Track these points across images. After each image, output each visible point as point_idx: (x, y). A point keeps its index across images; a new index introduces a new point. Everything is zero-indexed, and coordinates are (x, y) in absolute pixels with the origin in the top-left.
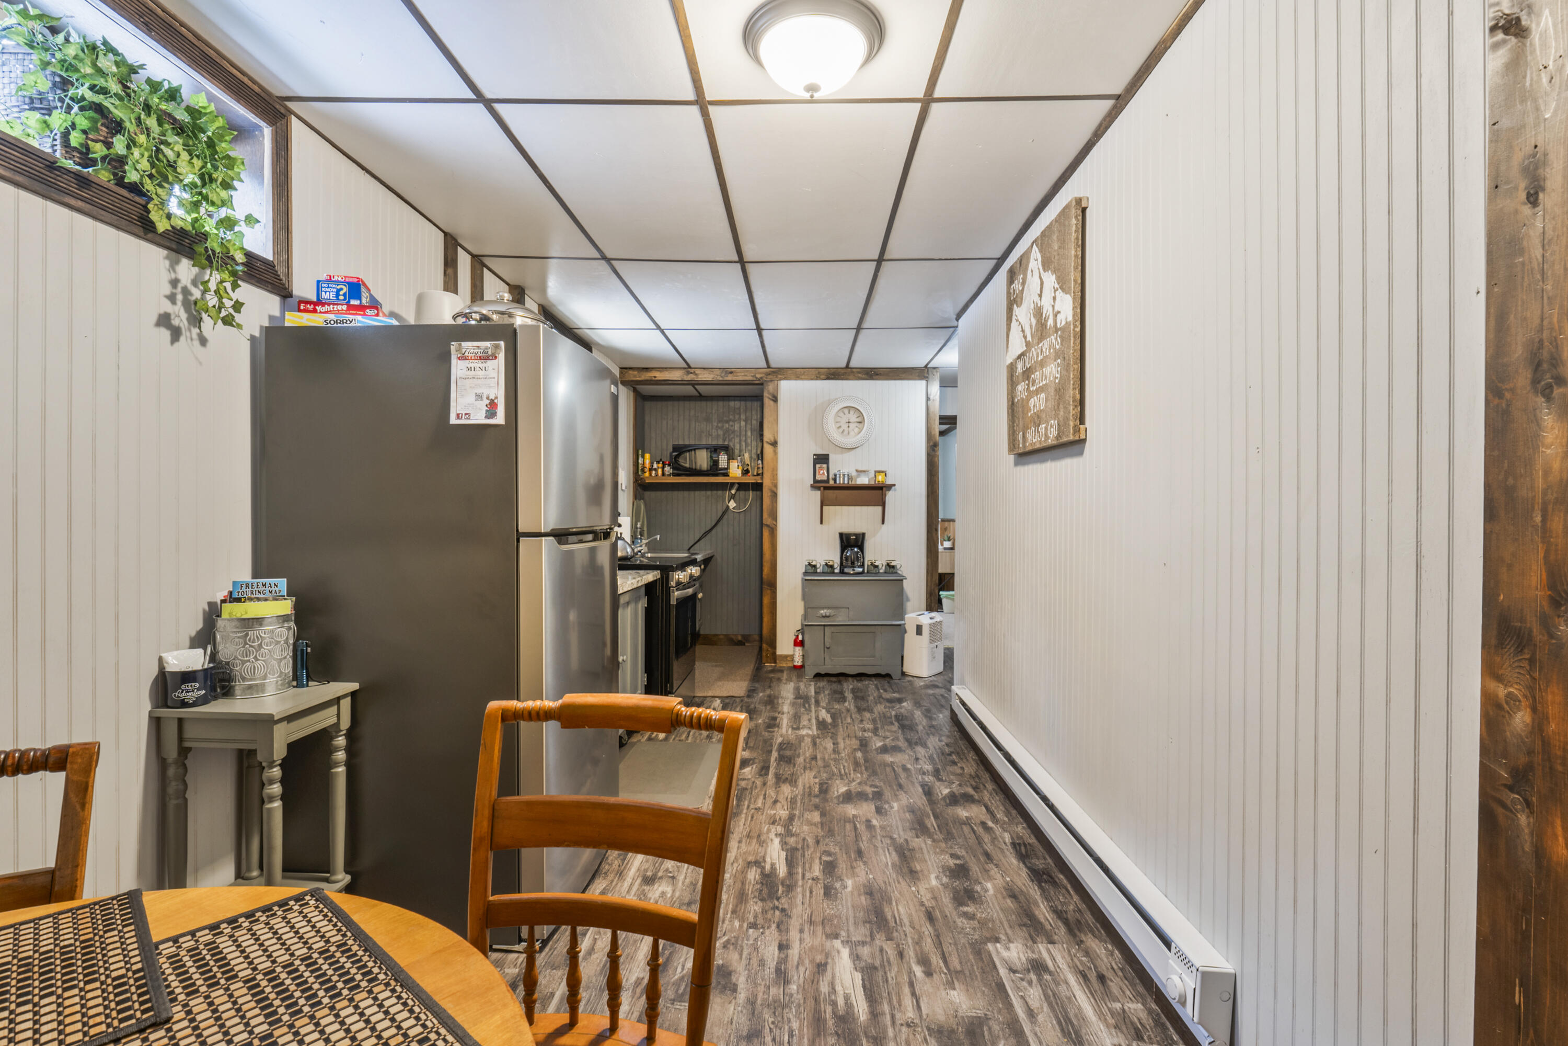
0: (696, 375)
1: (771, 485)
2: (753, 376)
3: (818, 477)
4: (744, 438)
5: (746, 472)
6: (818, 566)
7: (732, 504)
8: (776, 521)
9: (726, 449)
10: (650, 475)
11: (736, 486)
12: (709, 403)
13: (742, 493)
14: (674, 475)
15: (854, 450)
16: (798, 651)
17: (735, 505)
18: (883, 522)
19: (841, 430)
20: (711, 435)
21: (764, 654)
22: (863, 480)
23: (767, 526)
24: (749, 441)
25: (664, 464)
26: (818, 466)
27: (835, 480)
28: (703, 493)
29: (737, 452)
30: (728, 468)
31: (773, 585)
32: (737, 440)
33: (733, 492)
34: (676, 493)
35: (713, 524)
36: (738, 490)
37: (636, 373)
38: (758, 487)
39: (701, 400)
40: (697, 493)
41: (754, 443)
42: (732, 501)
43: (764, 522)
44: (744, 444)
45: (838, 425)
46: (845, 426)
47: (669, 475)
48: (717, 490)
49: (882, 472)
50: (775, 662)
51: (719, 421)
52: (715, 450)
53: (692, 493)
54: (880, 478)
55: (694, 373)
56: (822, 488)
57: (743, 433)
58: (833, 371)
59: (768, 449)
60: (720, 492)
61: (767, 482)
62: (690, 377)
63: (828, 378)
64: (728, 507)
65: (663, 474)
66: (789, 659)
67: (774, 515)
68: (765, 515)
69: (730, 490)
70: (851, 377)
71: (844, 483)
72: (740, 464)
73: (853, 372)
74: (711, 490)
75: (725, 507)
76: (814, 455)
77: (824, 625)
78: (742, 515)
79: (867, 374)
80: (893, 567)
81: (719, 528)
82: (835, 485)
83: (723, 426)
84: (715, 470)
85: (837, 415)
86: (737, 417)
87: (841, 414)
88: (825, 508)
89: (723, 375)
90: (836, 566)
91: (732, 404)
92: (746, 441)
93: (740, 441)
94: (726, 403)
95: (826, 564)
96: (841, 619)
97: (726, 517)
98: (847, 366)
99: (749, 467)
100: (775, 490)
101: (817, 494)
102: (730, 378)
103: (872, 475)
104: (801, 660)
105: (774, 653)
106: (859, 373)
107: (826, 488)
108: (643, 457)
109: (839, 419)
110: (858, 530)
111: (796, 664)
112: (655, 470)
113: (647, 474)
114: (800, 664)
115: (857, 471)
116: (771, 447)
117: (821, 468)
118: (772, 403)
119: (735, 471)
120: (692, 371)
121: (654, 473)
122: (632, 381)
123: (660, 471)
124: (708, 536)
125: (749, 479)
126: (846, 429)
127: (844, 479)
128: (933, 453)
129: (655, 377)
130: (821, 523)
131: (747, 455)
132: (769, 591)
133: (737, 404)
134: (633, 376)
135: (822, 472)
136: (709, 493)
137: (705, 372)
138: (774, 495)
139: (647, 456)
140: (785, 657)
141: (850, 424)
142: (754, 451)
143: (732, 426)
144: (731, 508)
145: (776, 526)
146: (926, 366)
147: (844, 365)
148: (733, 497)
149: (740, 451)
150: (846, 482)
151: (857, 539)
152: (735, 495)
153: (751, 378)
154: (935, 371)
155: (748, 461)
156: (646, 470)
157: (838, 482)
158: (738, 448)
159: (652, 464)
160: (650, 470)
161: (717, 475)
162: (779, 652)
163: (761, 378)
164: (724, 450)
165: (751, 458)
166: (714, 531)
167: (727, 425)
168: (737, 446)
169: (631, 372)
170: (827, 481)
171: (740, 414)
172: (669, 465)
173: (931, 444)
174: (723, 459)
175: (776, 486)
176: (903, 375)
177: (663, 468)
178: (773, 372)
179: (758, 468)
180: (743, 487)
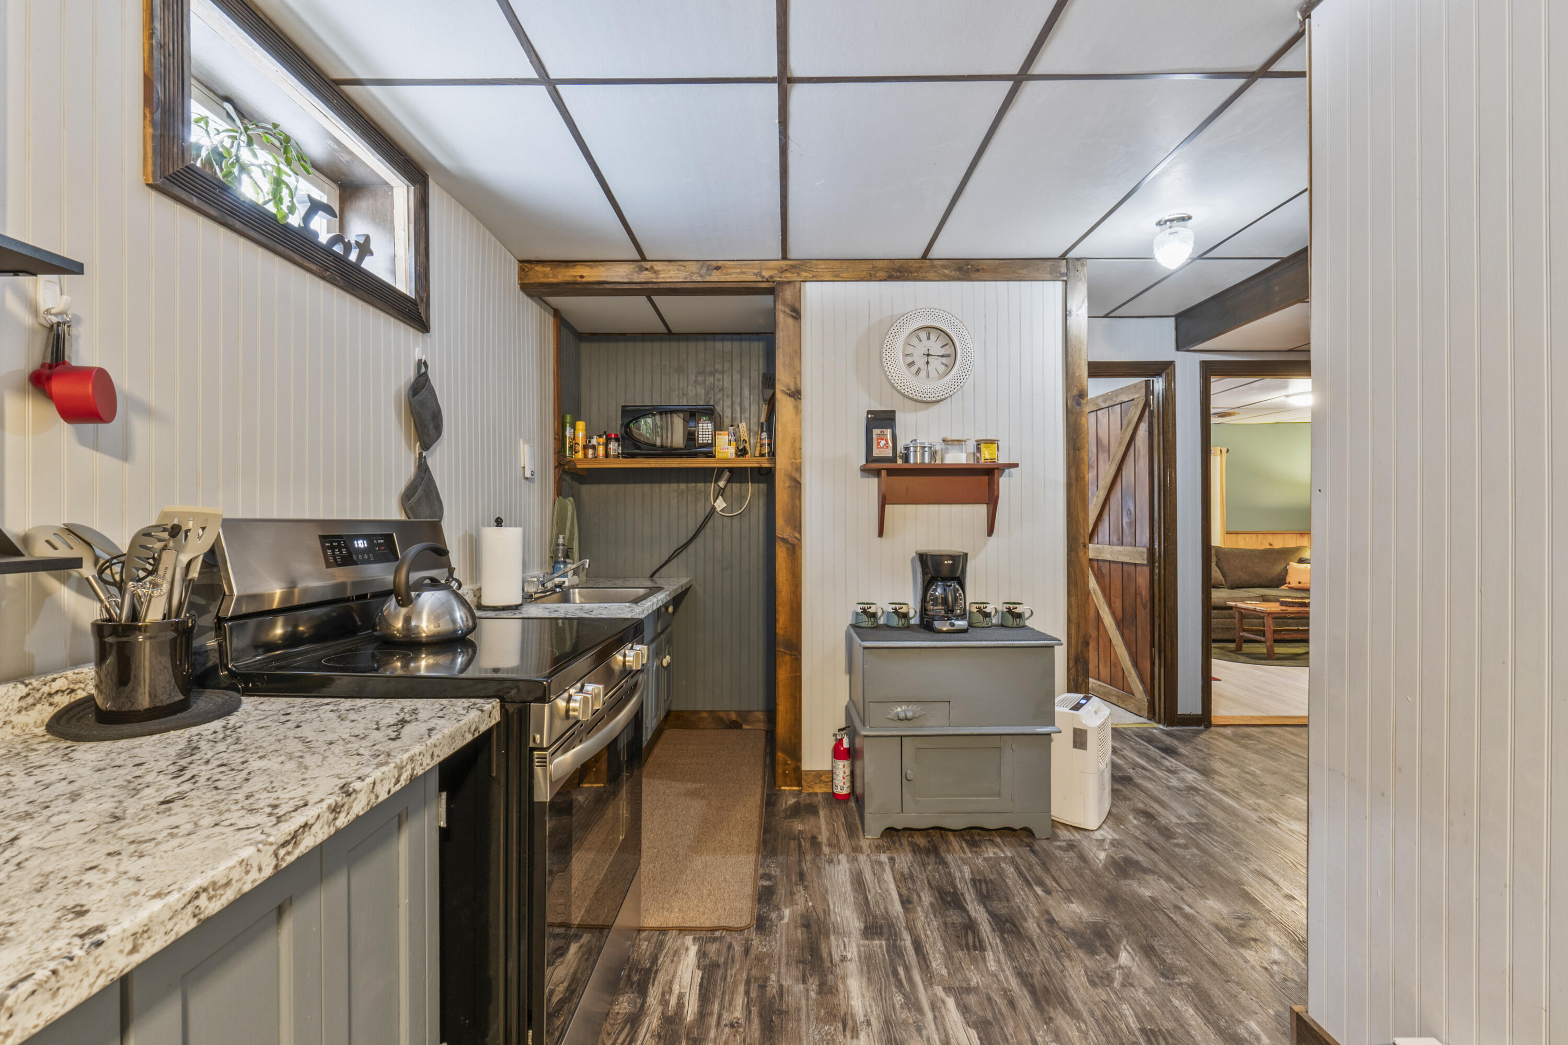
0: (655, 272)
1: (789, 468)
2: (756, 274)
3: (876, 453)
4: (738, 400)
5: (742, 452)
6: (879, 614)
7: (720, 504)
8: (800, 533)
9: (709, 412)
10: (585, 455)
11: (727, 475)
12: (683, 345)
13: (736, 487)
14: (627, 455)
15: (937, 406)
16: (842, 768)
17: (725, 505)
18: (990, 532)
19: (914, 369)
20: (687, 395)
21: (779, 770)
22: (957, 457)
23: (785, 541)
24: (747, 404)
25: (608, 439)
26: (876, 432)
27: (906, 458)
28: (675, 486)
29: (727, 421)
30: (712, 445)
31: (795, 648)
32: (728, 403)
33: (722, 484)
34: (631, 487)
35: (690, 535)
36: (729, 481)
37: (547, 269)
38: (765, 476)
39: (670, 340)
40: (665, 487)
41: (754, 408)
42: (720, 498)
43: (779, 533)
44: (738, 409)
45: (910, 360)
46: (920, 362)
47: (617, 456)
48: (696, 481)
49: (992, 442)
50: (799, 784)
51: (699, 373)
52: (693, 414)
53: (656, 486)
54: (987, 454)
55: (651, 269)
56: (884, 473)
57: (737, 391)
58: (898, 264)
59: (784, 404)
60: (701, 485)
61: (782, 464)
62: (645, 276)
63: (890, 278)
64: (713, 509)
65: (607, 455)
66: (823, 778)
67: (796, 523)
68: (780, 522)
69: (716, 481)
70: (931, 275)
71: (923, 463)
72: (733, 439)
73: (933, 266)
74: (687, 482)
75: (708, 509)
76: (869, 412)
77: (901, 736)
78: (736, 522)
79: (960, 269)
80: (1019, 616)
81: (700, 540)
82: (906, 466)
83: (705, 380)
84: (692, 447)
85: (907, 343)
86: (727, 365)
87: (914, 341)
88: (888, 507)
89: (703, 271)
90: (911, 614)
91: (719, 345)
92: (741, 404)
93: (732, 404)
94: (710, 344)
95: (896, 612)
96: (936, 724)
97: (710, 524)
98: (925, 256)
99: (747, 445)
100: (797, 476)
101: (873, 483)
102: (715, 277)
103: (971, 446)
104: (848, 784)
105: (798, 769)
106: (945, 267)
107: (892, 472)
108: (573, 427)
109: (910, 350)
110: (955, 547)
111: (838, 791)
112: (594, 447)
113: (580, 455)
114: (845, 791)
115: (944, 441)
116: (790, 399)
117: (882, 437)
118: (790, 321)
119: (725, 449)
120: (647, 265)
121: (590, 452)
122: (542, 285)
123: (601, 451)
124: (683, 554)
125: (748, 462)
126: (924, 367)
127: (923, 455)
128: (1078, 408)
129: (582, 277)
130: (881, 534)
131: (743, 427)
132: (787, 658)
133: (728, 345)
134: (542, 275)
135: (883, 443)
136: (683, 486)
137: (671, 267)
138: (796, 485)
139: (581, 425)
140: (818, 775)
141: (931, 359)
142: (754, 420)
143: (719, 380)
144: (719, 509)
145: (800, 540)
146: (1063, 257)
147: (918, 253)
148: (721, 492)
149: (733, 419)
150: (927, 461)
151: (953, 567)
152: (724, 489)
153: (753, 278)
154: (1079, 263)
155: (744, 434)
156: (580, 448)
157: (912, 461)
158: (729, 415)
159: (589, 437)
160: (585, 447)
161: (695, 455)
162: (808, 764)
163: (771, 277)
164: (705, 414)
165: (749, 430)
166: (691, 547)
167: (711, 379)
168: (728, 413)
169: (538, 268)
170: (893, 459)
171: (731, 362)
172: (617, 439)
173: (1075, 392)
174: (704, 429)
175: (799, 469)
176: (1024, 272)
177: (606, 445)
178: (793, 267)
179: (762, 445)
180: (737, 475)
